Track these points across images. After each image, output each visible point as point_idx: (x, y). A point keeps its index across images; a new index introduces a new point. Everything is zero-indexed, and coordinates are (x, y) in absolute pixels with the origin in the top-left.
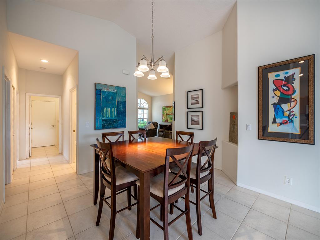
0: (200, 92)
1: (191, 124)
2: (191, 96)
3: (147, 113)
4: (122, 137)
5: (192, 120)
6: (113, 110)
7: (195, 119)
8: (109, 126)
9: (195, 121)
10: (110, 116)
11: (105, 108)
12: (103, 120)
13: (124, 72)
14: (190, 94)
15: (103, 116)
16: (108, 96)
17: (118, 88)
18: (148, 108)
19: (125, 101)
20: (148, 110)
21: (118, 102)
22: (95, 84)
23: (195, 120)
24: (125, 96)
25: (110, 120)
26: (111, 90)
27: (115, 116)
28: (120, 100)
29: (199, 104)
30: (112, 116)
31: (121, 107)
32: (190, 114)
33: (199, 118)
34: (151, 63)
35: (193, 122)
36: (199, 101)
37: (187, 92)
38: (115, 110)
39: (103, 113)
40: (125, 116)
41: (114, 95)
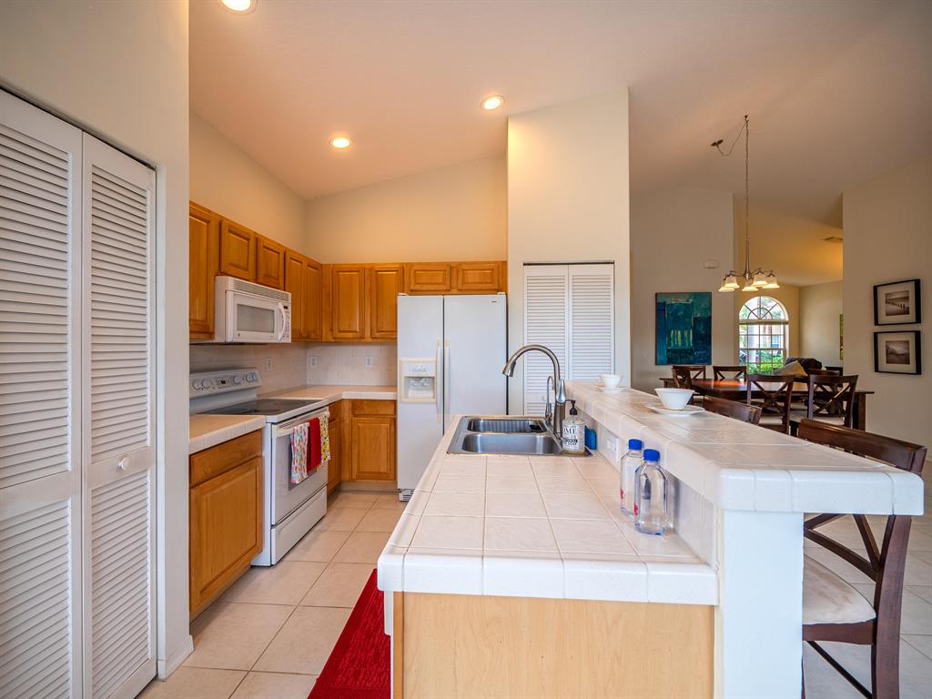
0: (911, 287)
1: (887, 362)
2: (887, 295)
3: (784, 335)
4: (702, 373)
5: (889, 353)
6: (686, 333)
7: (899, 349)
8: (679, 361)
9: (898, 355)
10: (680, 344)
11: (672, 332)
12: (668, 351)
13: (707, 265)
14: (882, 293)
15: (670, 344)
16: (677, 311)
17: (696, 295)
18: (787, 319)
19: (710, 317)
20: (787, 326)
21: (695, 319)
22: (656, 294)
23: (899, 353)
24: (710, 308)
25: (681, 351)
26: (682, 301)
27: (690, 342)
28: (698, 316)
29: (908, 313)
30: (683, 344)
31: (701, 329)
32: (883, 340)
33: (908, 348)
34: (745, 274)
35: (892, 357)
36: (908, 308)
37: (875, 288)
38: (689, 333)
39: (670, 339)
40: (709, 343)
41: (688, 308)
